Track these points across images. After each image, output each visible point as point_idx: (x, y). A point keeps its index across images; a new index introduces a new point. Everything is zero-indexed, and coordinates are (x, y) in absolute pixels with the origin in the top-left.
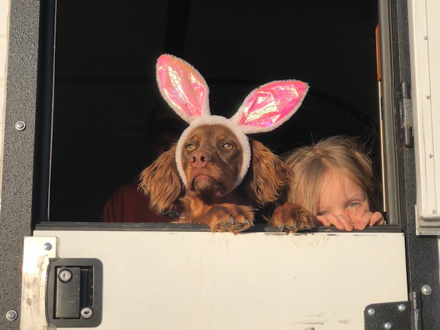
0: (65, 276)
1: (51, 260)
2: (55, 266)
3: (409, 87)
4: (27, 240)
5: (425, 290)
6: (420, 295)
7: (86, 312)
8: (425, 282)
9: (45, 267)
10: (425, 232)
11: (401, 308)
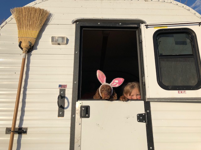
0: (83, 109)
1: (81, 106)
2: (82, 107)
3: (144, 75)
4: (77, 102)
5: (148, 111)
6: (147, 112)
7: (87, 115)
8: (148, 110)
9: (80, 107)
10: (148, 101)
11: (144, 114)
